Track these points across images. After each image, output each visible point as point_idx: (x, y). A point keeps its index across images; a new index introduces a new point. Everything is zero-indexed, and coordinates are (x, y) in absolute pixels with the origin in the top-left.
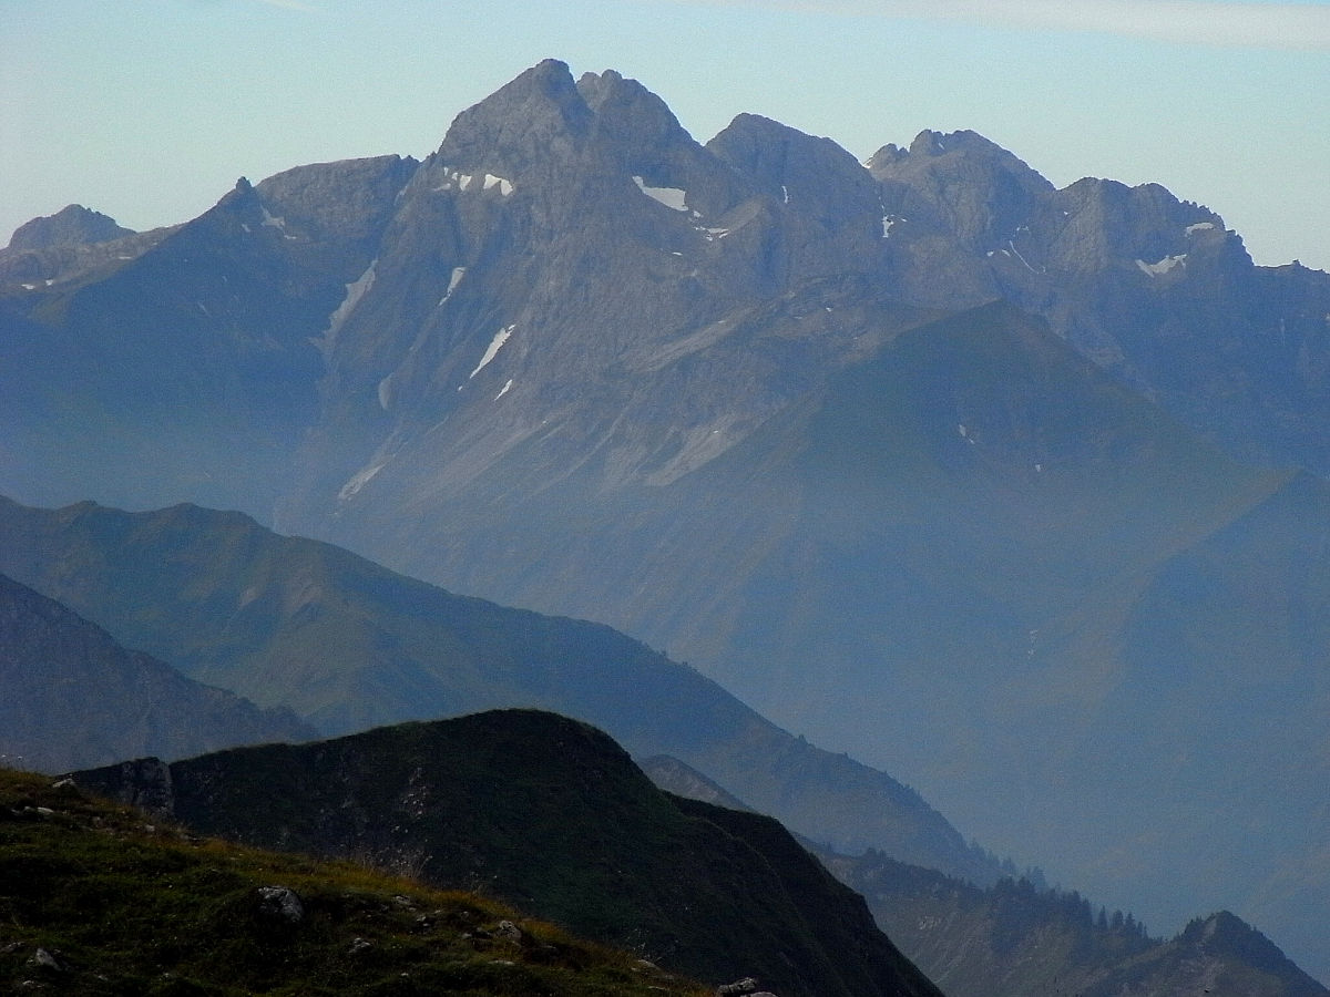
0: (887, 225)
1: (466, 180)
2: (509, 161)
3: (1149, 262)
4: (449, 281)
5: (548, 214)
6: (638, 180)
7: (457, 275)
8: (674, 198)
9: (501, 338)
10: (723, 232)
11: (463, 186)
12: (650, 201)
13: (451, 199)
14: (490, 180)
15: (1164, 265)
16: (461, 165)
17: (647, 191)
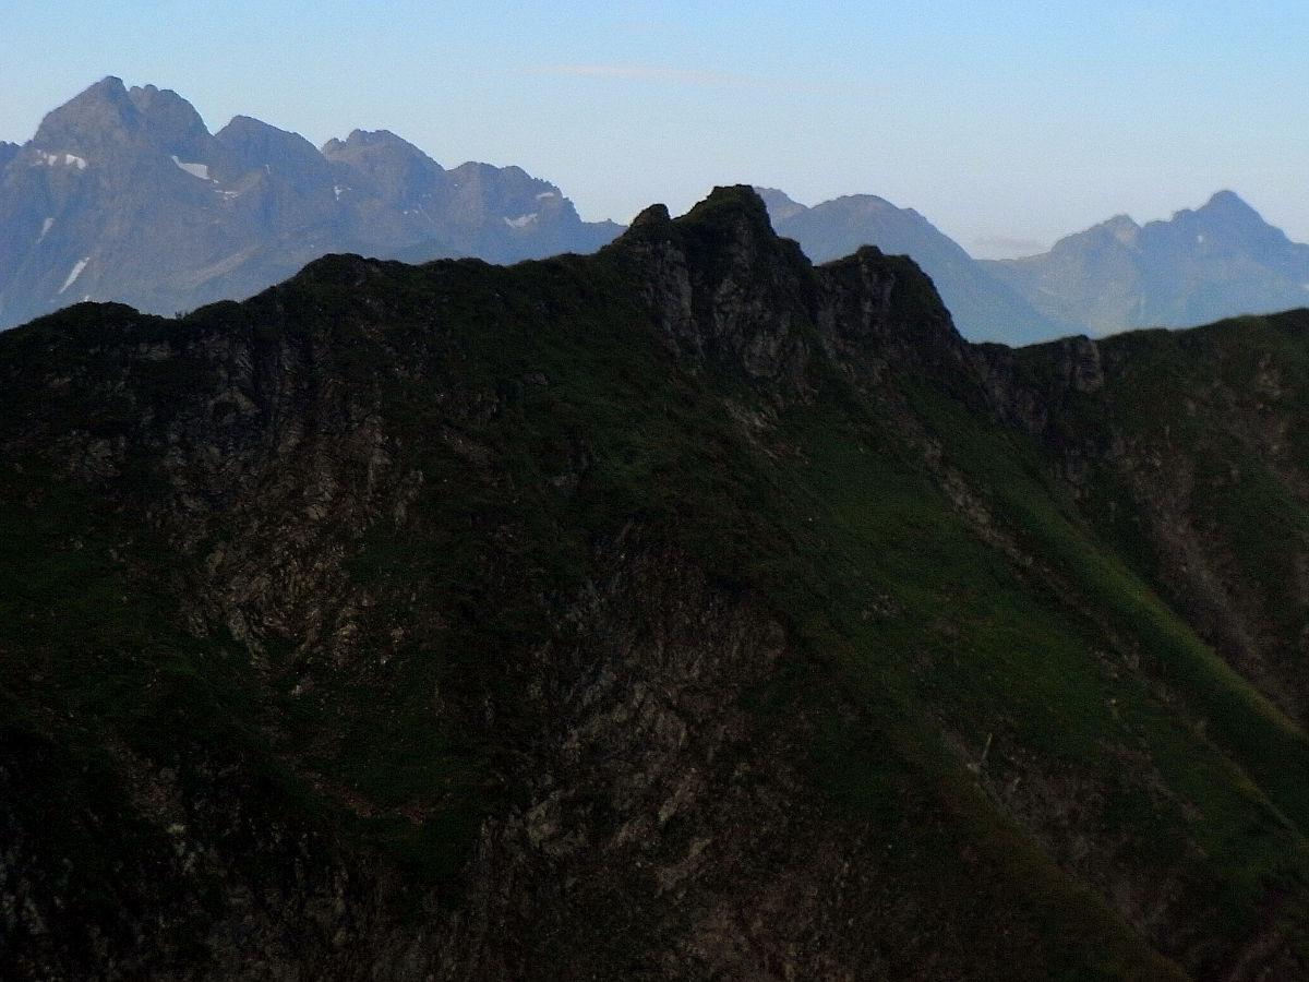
0: (337, 192)
1: (53, 159)
2: (83, 145)
3: (512, 219)
4: (42, 228)
5: (110, 181)
6: (175, 158)
7: (48, 223)
8: (199, 170)
9: (80, 267)
10: (234, 194)
11: (51, 163)
12: (184, 171)
13: (43, 171)
14: (70, 158)
15: (522, 221)
16: (50, 149)
17: (181, 165)
